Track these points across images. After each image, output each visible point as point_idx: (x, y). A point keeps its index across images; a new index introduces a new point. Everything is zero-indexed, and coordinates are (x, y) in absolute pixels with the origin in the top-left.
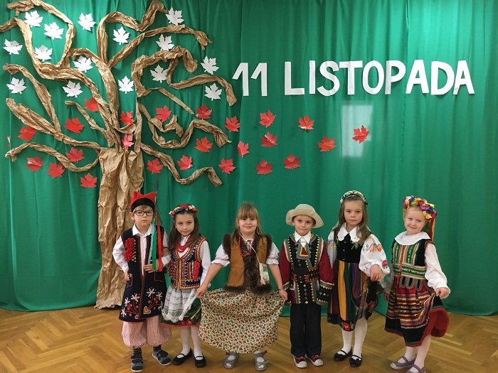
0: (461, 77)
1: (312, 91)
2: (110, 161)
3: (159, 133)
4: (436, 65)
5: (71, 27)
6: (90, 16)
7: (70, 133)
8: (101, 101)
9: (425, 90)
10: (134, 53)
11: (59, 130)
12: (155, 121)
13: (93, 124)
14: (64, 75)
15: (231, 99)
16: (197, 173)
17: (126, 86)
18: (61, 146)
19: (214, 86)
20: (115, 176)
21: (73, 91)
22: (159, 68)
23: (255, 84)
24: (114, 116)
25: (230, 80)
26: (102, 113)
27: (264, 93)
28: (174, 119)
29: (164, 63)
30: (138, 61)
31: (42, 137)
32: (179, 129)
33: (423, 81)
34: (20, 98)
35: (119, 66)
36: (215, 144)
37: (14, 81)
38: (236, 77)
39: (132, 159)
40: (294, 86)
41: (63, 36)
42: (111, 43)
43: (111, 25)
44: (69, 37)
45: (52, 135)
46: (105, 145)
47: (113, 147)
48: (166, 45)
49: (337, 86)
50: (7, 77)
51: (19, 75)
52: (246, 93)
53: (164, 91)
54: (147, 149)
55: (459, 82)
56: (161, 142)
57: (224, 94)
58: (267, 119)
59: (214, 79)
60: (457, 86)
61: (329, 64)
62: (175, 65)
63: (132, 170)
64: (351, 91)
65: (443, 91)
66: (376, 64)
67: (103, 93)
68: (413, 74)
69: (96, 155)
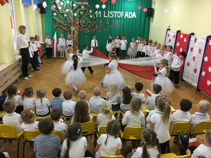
0: (134, 15)
1: (109, 17)
2: (73, 29)
3: (82, 24)
4: (130, 13)
5: (65, 3)
6: (68, 1)
7: (65, 23)
9: (128, 17)
10: (77, 9)
12: (81, 21)
13: (69, 22)
14: (64, 12)
15: (94, 18)
16: (89, 31)
17: (75, 15)
18: (64, 26)
20: (74, 32)
21: (65, 15)
22: (81, 11)
23: (99, 15)
24: (73, 20)
25: (94, 14)
26: (71, 20)
27: (100, 17)
28: (84, 21)
29: (82, 11)
30: (78, 10)
31: (60, 24)
32: (85, 23)
33: (127, 16)
34: (56, 16)
36: (91, 26)
37: (55, 13)
38: (95, 14)
39: (77, 28)
40: (105, 16)
41: (64, 4)
42: (73, 6)
43: (73, 3)
44: (65, 5)
45: (62, 24)
46: (71, 26)
47: (73, 26)
48: (83, 7)
49: (113, 16)
50: (53, 12)
51: (56, 12)
52: (97, 17)
53: (82, 16)
54: (79, 26)
55: (133, 16)
56: (82, 25)
57: (93, 16)
58: (101, 22)
59: (91, 14)
60: (133, 17)
61: (112, 12)
62: (85, 11)
63: (77, 30)
64: (115, 17)
65: (131, 17)
66: (120, 12)
67: (71, 16)
68: (126, 14)
69: (70, 28)
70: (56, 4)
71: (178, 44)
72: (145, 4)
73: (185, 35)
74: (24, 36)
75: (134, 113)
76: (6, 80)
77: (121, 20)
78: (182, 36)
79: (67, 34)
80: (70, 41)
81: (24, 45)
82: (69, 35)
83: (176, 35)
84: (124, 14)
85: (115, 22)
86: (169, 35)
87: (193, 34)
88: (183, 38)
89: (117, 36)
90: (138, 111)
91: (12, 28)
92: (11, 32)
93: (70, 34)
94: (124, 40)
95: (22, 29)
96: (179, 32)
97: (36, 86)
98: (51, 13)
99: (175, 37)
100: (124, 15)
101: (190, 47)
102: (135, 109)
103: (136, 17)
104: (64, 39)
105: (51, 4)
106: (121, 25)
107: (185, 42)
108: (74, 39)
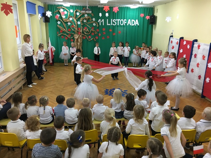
0: (137, 23)
1: (112, 25)
2: (76, 36)
3: (85, 32)
4: (132, 20)
5: (69, 12)
6: (72, 10)
7: (69, 31)
8: (74, 26)
9: (130, 25)
10: (80, 17)
12: (84, 29)
13: (73, 30)
14: (68, 21)
15: (98, 26)
16: (92, 39)
17: (79, 23)
18: (67, 34)
19: (95, 23)
20: (77, 39)
21: (69, 24)
23: (102, 23)
24: (77, 28)
25: (97, 22)
26: (75, 28)
27: (103, 25)
28: (88, 29)
29: (86, 19)
31: (64, 32)
32: (89, 31)
33: (130, 23)
34: (60, 25)
35: (78, 19)
36: (95, 34)
39: (80, 36)
40: (109, 23)
41: (67, 13)
42: (76, 15)
43: (76, 12)
44: (69, 14)
45: (66, 32)
46: (75, 34)
47: (77, 34)
48: (86, 15)
49: (116, 24)
50: (57, 21)
51: (60, 21)
52: (100, 25)
53: (86, 24)
54: (83, 35)
58: (104, 30)
60: (136, 24)
61: (114, 20)
62: (88, 20)
63: (81, 38)
64: (118, 25)
65: (133, 25)
66: (122, 20)
67: (75, 24)
68: (129, 22)
69: (73, 36)
70: (60, 13)
71: (181, 51)
72: (147, 12)
73: (188, 42)
74: (28, 44)
75: (138, 121)
76: (10, 88)
77: (124, 28)
78: (185, 43)
79: (71, 42)
80: (73, 48)
81: (28, 53)
82: (72, 43)
83: (179, 42)
84: (127, 21)
85: (118, 29)
86: (172, 42)
87: (196, 41)
88: (186, 45)
89: (120, 43)
90: (142, 119)
91: (17, 37)
92: (15, 41)
93: (74, 42)
94: (127, 47)
95: (27, 38)
96: (182, 39)
97: (40, 93)
98: (55, 21)
99: (178, 44)
100: (127, 23)
101: (194, 53)
102: (138, 117)
103: (138, 25)
104: (67, 46)
105: (55, 13)
106: (123, 33)
107: (189, 48)
108: (77, 47)
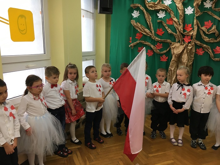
2: (177, 49)
3: (206, 35)
7: (158, 35)
8: (175, 19)
11: (154, 34)
12: (203, 28)
13: (170, 31)
14: (159, 7)
17: (189, 11)
18: (154, 42)
20: (180, 56)
21: (161, 15)
22: (208, 1)
24: (182, 26)
26: (175, 25)
28: (214, 27)
31: (145, 37)
32: (217, 32)
34: (137, 20)
35: (186, 1)
37: (135, 12)
39: (190, 48)
45: (150, 37)
46: (175, 41)
47: (179, 42)
50: (131, 11)
51: (138, 9)
53: (210, 13)
56: (206, 39)
63: (190, 52)
69: (169, 46)
93: (168, 62)
98: (126, 12)
